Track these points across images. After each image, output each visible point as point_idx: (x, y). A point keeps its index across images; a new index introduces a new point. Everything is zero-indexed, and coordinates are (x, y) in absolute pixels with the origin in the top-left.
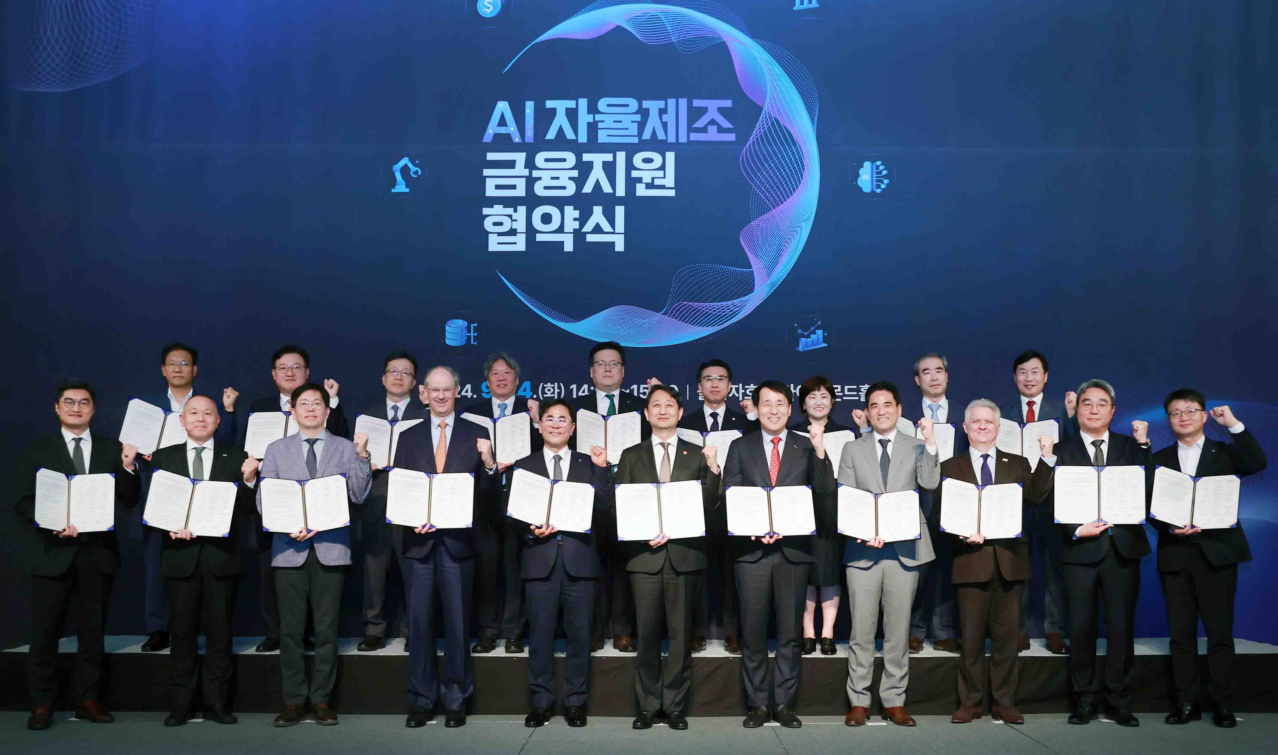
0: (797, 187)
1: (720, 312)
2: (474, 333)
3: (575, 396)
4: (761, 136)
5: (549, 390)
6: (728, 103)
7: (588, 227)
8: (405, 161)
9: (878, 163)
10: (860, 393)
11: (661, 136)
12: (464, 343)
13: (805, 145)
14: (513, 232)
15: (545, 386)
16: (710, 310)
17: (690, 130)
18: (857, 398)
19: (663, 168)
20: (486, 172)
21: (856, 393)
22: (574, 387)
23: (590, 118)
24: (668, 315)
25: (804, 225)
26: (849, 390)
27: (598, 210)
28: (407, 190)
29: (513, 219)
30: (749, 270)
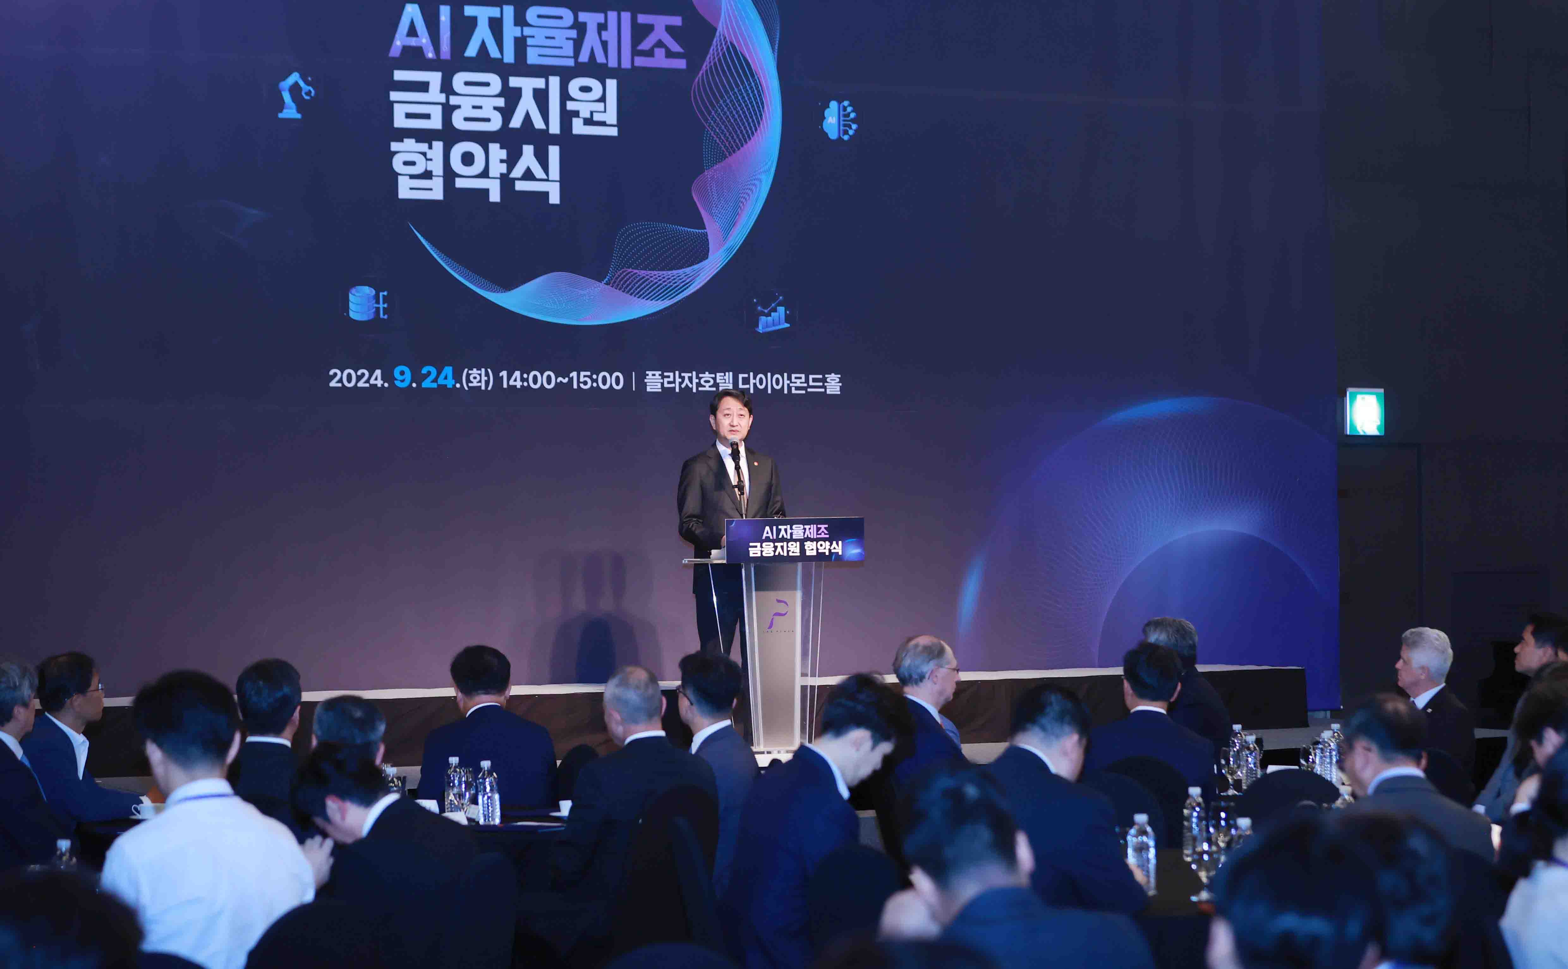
0: (756, 130)
1: (670, 282)
2: (384, 303)
3: (505, 386)
4: (715, 64)
5: (475, 378)
6: (677, 21)
7: (517, 172)
8: (294, 77)
9: (846, 103)
10: (826, 384)
11: (600, 58)
12: (371, 317)
13: (765, 77)
14: (427, 175)
15: (470, 372)
16: (660, 280)
17: (635, 52)
18: (823, 390)
19: (603, 99)
20: (394, 96)
21: (821, 384)
22: (504, 374)
23: (517, 32)
24: (611, 285)
25: (763, 177)
26: (814, 380)
27: (528, 150)
28: (299, 116)
29: (428, 157)
30: (703, 231)
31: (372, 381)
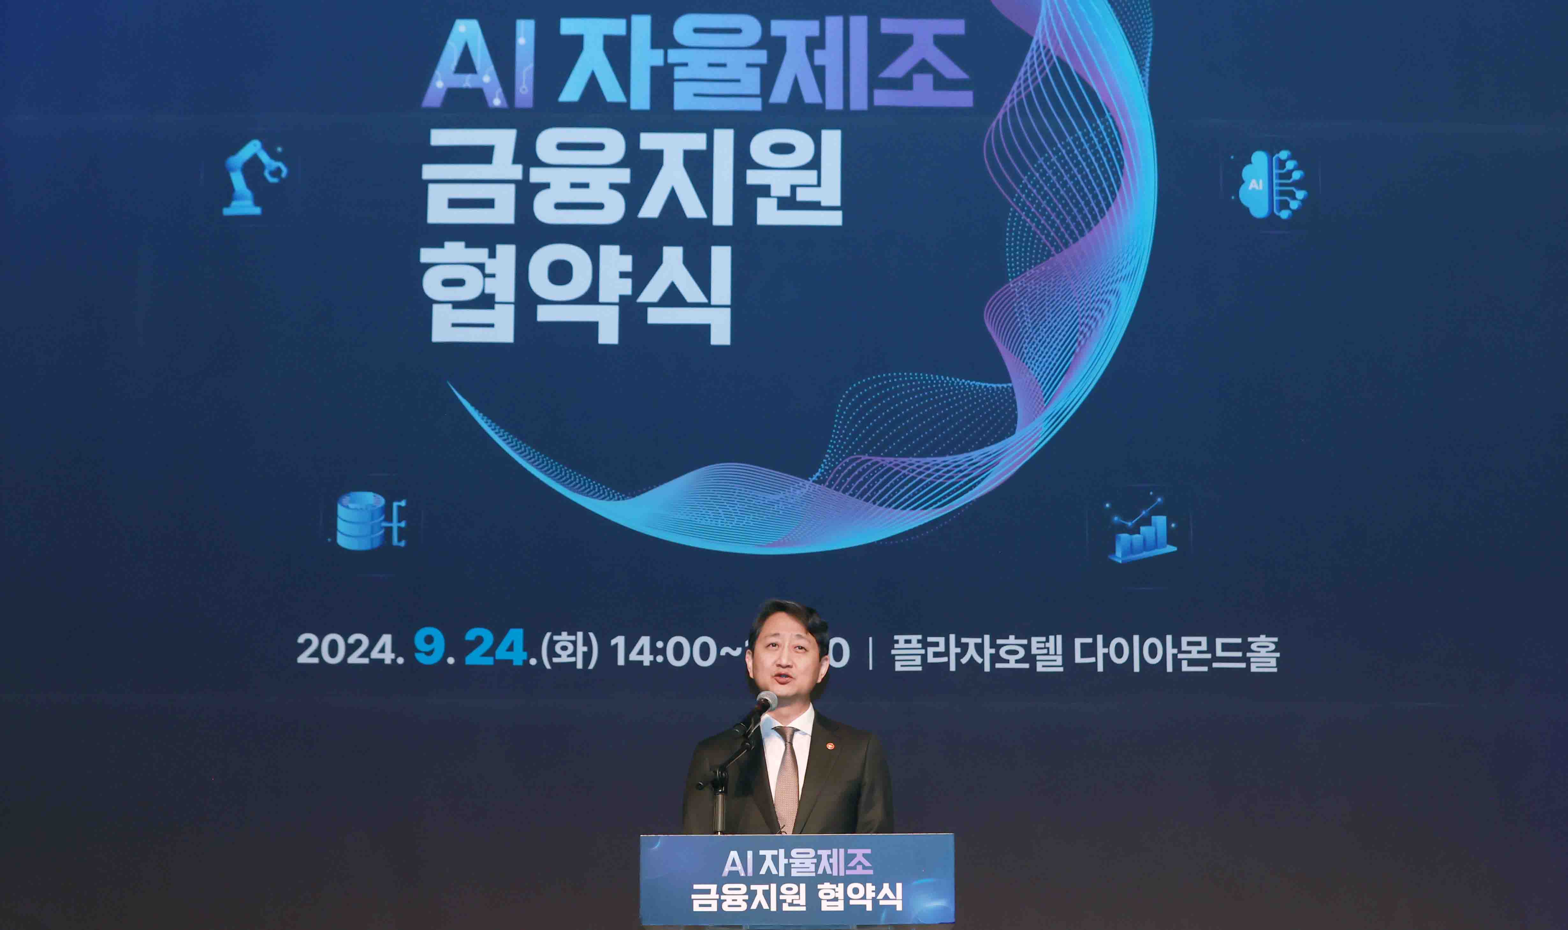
0: (1108, 206)
1: (941, 477)
2: (399, 521)
3: (621, 662)
4: (1029, 96)
5: (564, 648)
6: (956, 27)
7: (652, 293)
8: (253, 148)
9: (1284, 154)
10: (1249, 655)
11: (811, 95)
12: (377, 544)
13: (1125, 117)
14: (486, 301)
15: (556, 638)
16: (920, 473)
17: (875, 82)
18: (1243, 665)
19: (815, 164)
20: (429, 171)
21: (1239, 654)
22: (619, 641)
23: (657, 58)
24: (827, 483)
25: (1123, 287)
26: (1226, 647)
27: (673, 255)
28: (257, 211)
29: (488, 271)
30: (1005, 386)
31: (375, 654)
